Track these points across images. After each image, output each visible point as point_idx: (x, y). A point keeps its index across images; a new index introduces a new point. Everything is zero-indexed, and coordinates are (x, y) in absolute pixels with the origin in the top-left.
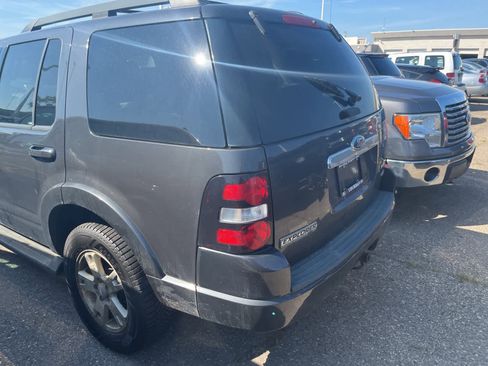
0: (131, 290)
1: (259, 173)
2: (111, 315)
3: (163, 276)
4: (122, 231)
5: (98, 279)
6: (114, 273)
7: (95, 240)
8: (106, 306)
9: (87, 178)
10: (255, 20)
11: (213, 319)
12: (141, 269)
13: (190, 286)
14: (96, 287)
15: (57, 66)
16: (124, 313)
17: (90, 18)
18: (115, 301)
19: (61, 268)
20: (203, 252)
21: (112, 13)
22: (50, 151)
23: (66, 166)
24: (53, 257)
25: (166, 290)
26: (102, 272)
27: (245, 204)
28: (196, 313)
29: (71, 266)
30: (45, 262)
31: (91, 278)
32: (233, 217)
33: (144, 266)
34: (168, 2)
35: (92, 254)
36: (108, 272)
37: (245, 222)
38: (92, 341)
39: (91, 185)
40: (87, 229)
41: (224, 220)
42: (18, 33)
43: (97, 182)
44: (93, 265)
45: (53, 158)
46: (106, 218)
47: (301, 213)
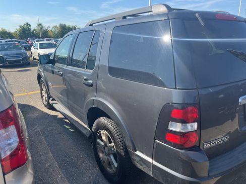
0: (120, 154)
1: (194, 105)
2: (110, 164)
3: (136, 151)
4: (118, 124)
5: (105, 145)
6: (113, 144)
7: (105, 126)
8: (108, 159)
9: (105, 96)
10: (199, 18)
11: (160, 180)
12: (125, 145)
13: (149, 160)
14: (104, 148)
15: (98, 43)
16: (116, 165)
17: (114, 20)
18: (112, 157)
19: (90, 135)
20: (158, 143)
21: (124, 18)
22: (91, 82)
23: (97, 90)
24: (87, 129)
25: (137, 159)
26: (108, 142)
27: (184, 121)
28: (151, 174)
29: (95, 136)
30: (84, 132)
31: (102, 144)
32: (176, 127)
33: (127, 145)
35: (104, 133)
36: (110, 143)
37: (183, 131)
38: (101, 174)
39: (106, 100)
40: (103, 120)
41: (171, 128)
42: (84, 27)
43: (109, 99)
44: (104, 138)
45: (92, 85)
46: (111, 117)
47: (219, 127)
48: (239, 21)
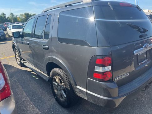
0: (67, 89)
1: (108, 56)
2: (61, 96)
3: (77, 86)
4: (65, 71)
5: (58, 85)
6: (63, 83)
7: (58, 73)
8: (60, 93)
9: (57, 55)
10: (110, 5)
11: (91, 101)
12: (70, 83)
13: (85, 90)
14: (58, 87)
15: (50, 23)
16: (65, 96)
17: (60, 8)
18: (63, 92)
19: (49, 80)
20: (89, 79)
21: (66, 6)
22: (47, 47)
23: (51, 51)
24: (47, 77)
25: (77, 90)
26: (60, 83)
27: (103, 66)
28: (86, 98)
29: (52, 80)
30: (45, 78)
31: (56, 84)
32: (99, 69)
33: (71, 83)
34: (82, 2)
35: (57, 77)
36: (61, 83)
37: (103, 71)
38: (56, 103)
40: (56, 70)
41: (96, 70)
42: (41, 13)
43: (59, 56)
44: (57, 80)
45: (48, 49)
46: (61, 67)
47: (124, 70)
48: (133, 7)
